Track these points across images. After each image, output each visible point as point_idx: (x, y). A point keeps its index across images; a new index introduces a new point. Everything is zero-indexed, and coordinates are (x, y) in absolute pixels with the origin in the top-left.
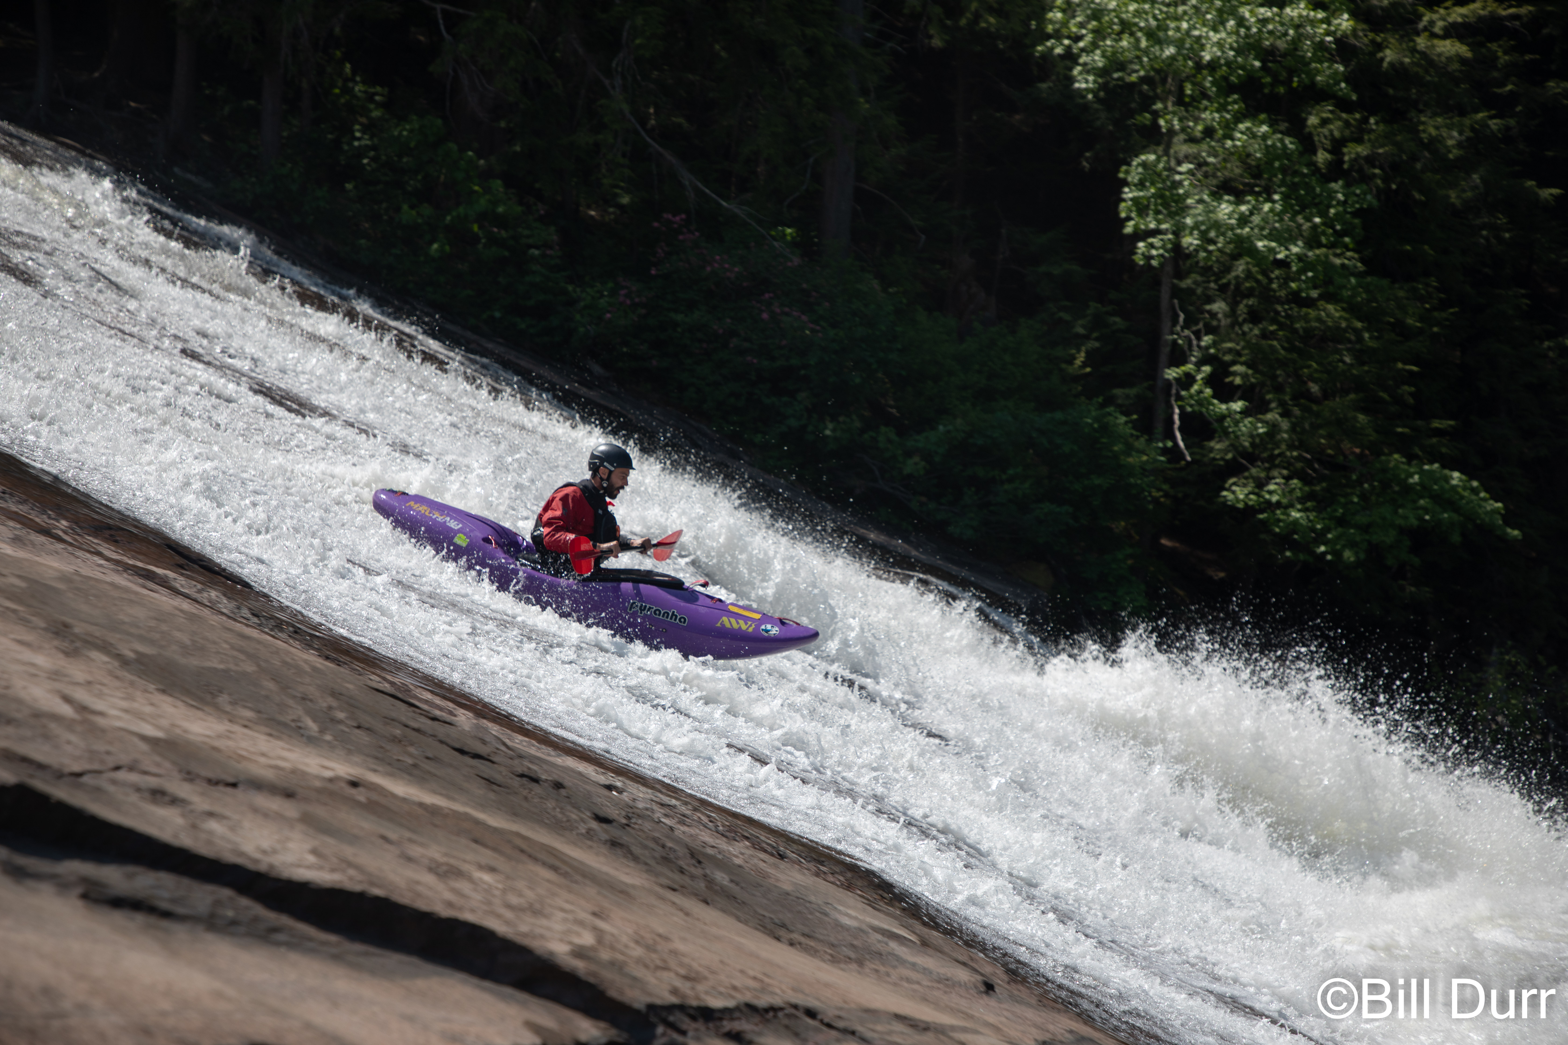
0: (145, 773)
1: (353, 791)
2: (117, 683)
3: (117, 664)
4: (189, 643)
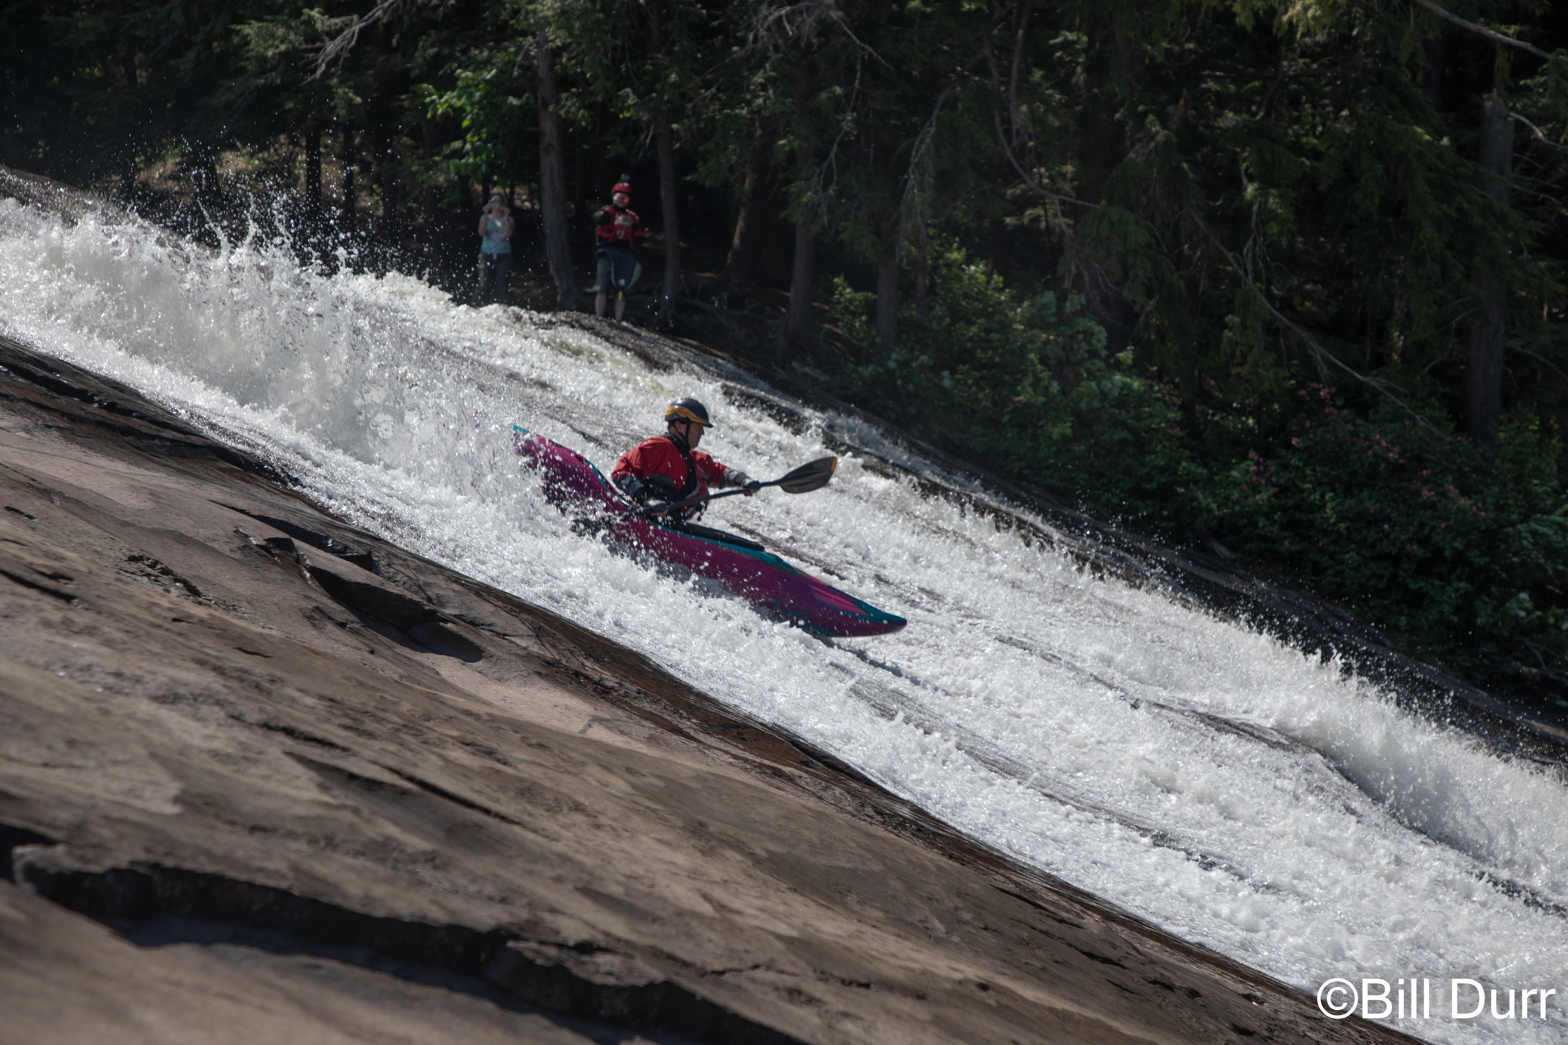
0: (782, 972)
1: (983, 994)
2: (752, 883)
3: (750, 863)
4: (817, 841)
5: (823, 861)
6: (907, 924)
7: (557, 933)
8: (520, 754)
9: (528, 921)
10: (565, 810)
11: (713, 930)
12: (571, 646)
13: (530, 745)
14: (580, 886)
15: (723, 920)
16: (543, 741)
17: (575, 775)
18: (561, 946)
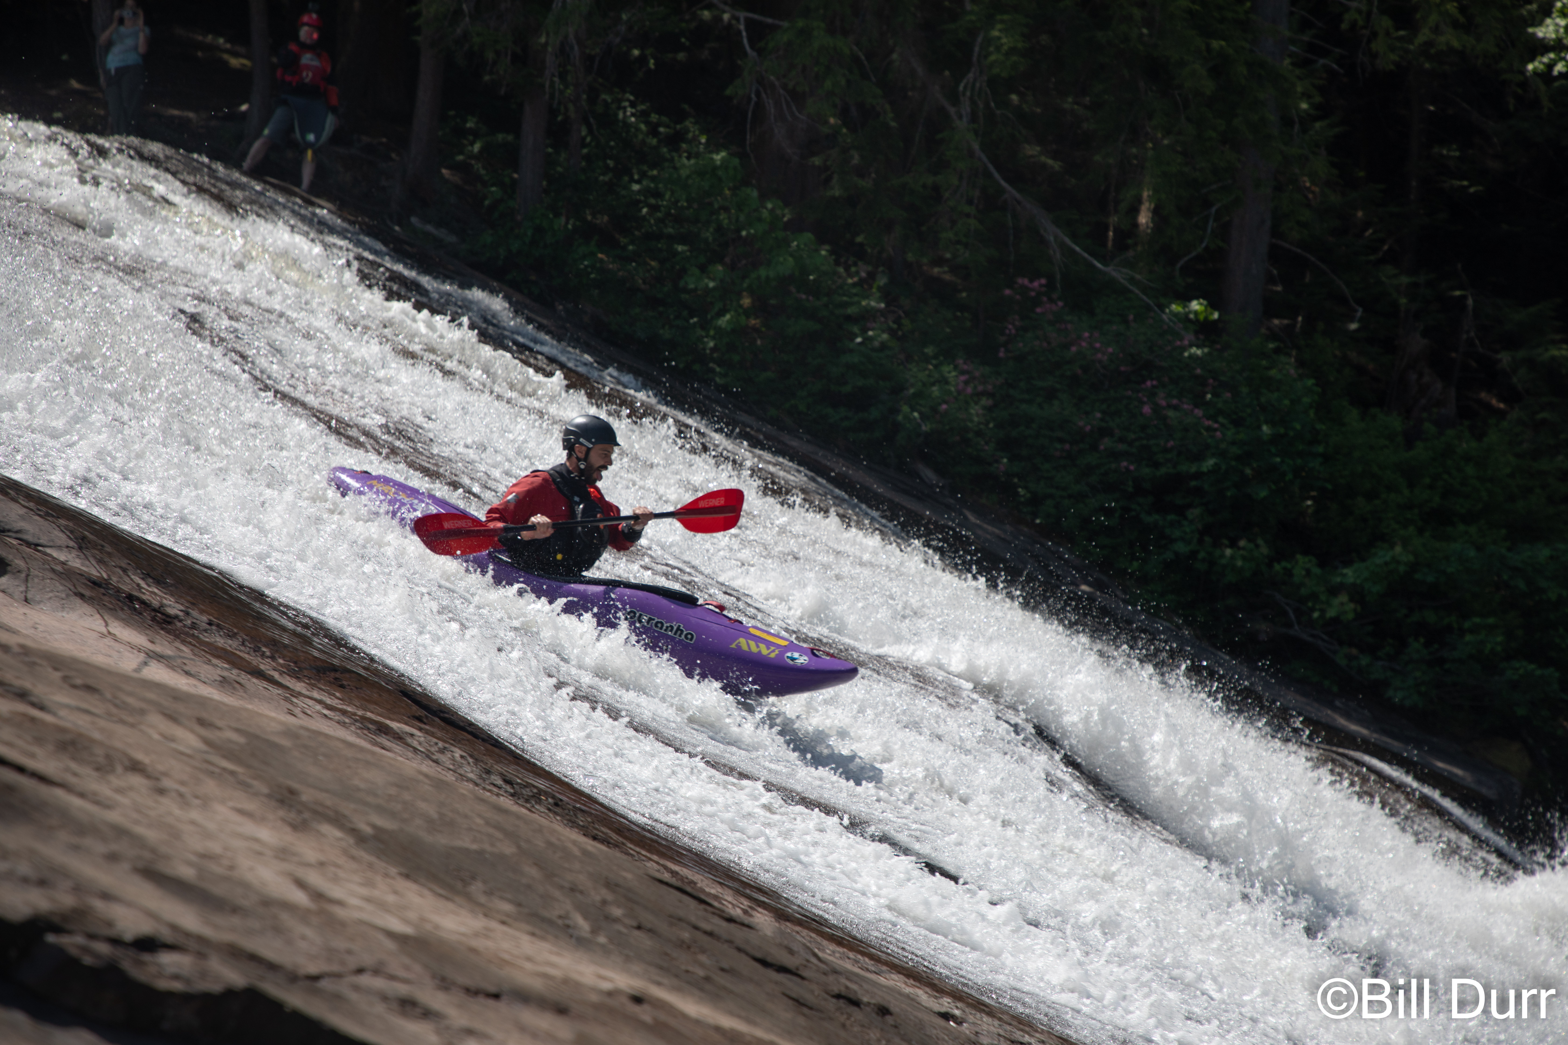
0: (393, 978)
1: (637, 1009)
2: (354, 865)
3: (351, 841)
4: (435, 816)
5: (442, 840)
6: (544, 920)
7: (110, 924)
8: (61, 697)
9: (74, 910)
10: (119, 769)
11: (308, 924)
12: (124, 563)
13: (75, 687)
14: (139, 865)
15: (320, 912)
16: (91, 682)
17: (133, 725)
18: (114, 941)
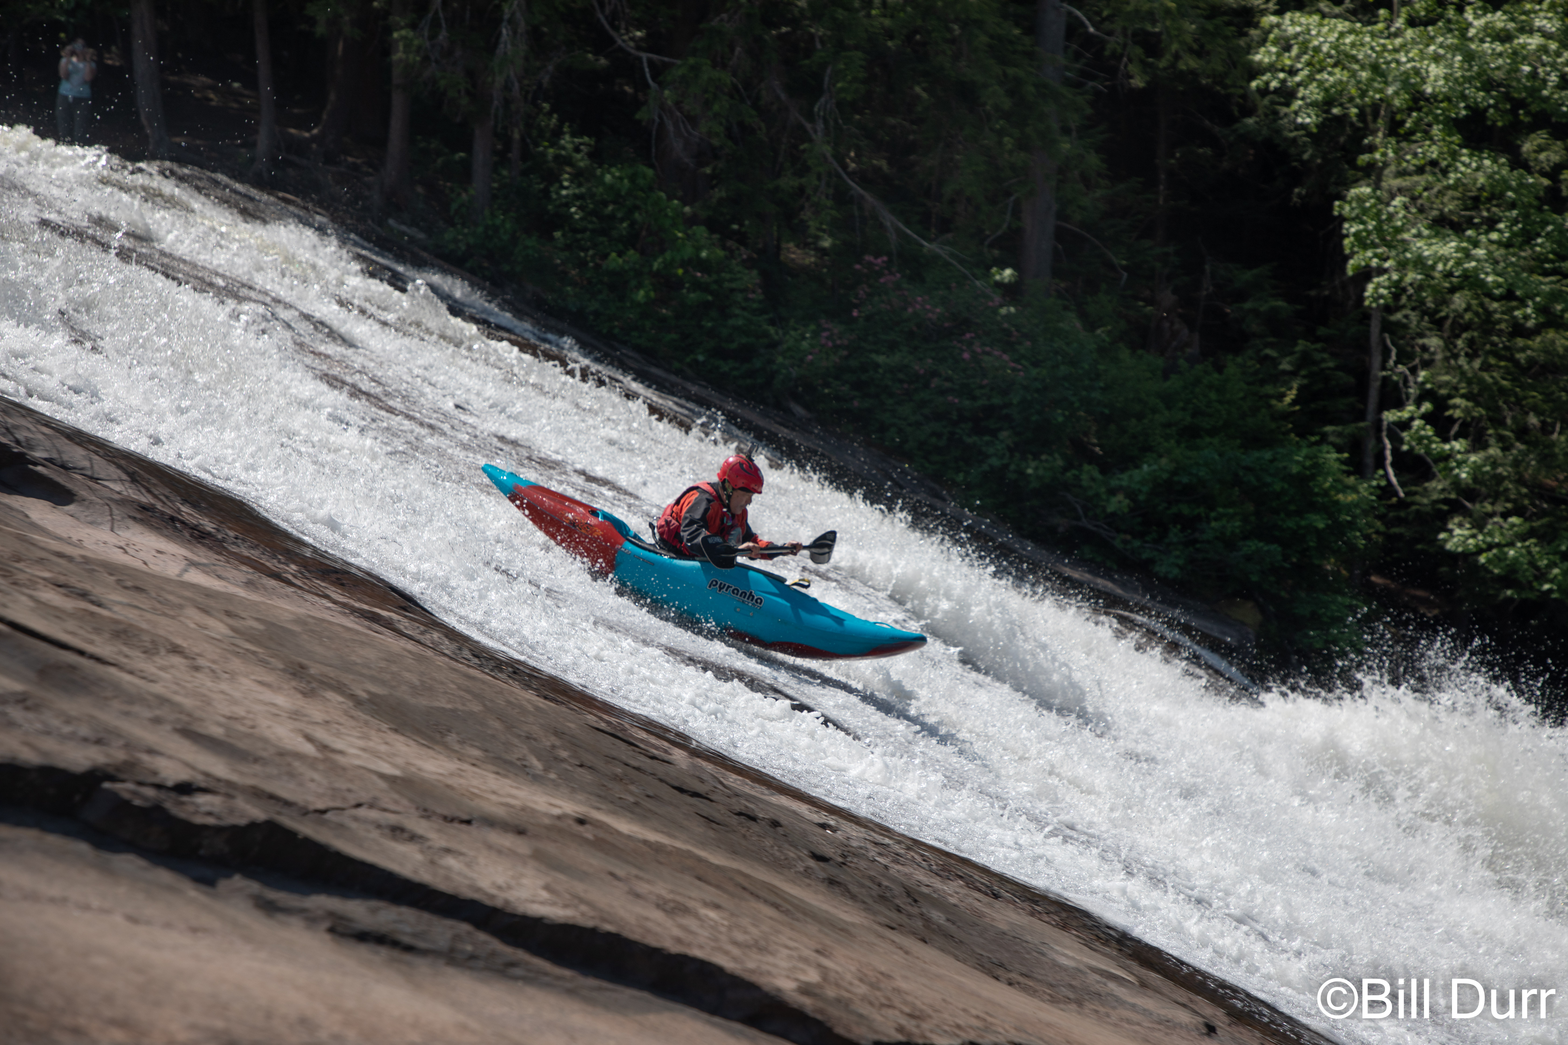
0: (385, 810)
1: (580, 828)
2: (353, 723)
3: (351, 704)
4: (417, 683)
5: (423, 702)
6: (506, 762)
7: (155, 773)
8: (115, 596)
9: (125, 763)
10: (163, 652)
11: (316, 769)
12: (167, 491)
13: (126, 588)
14: (179, 726)
15: (326, 760)
16: (139, 584)
17: (173, 617)
18: (159, 787)
